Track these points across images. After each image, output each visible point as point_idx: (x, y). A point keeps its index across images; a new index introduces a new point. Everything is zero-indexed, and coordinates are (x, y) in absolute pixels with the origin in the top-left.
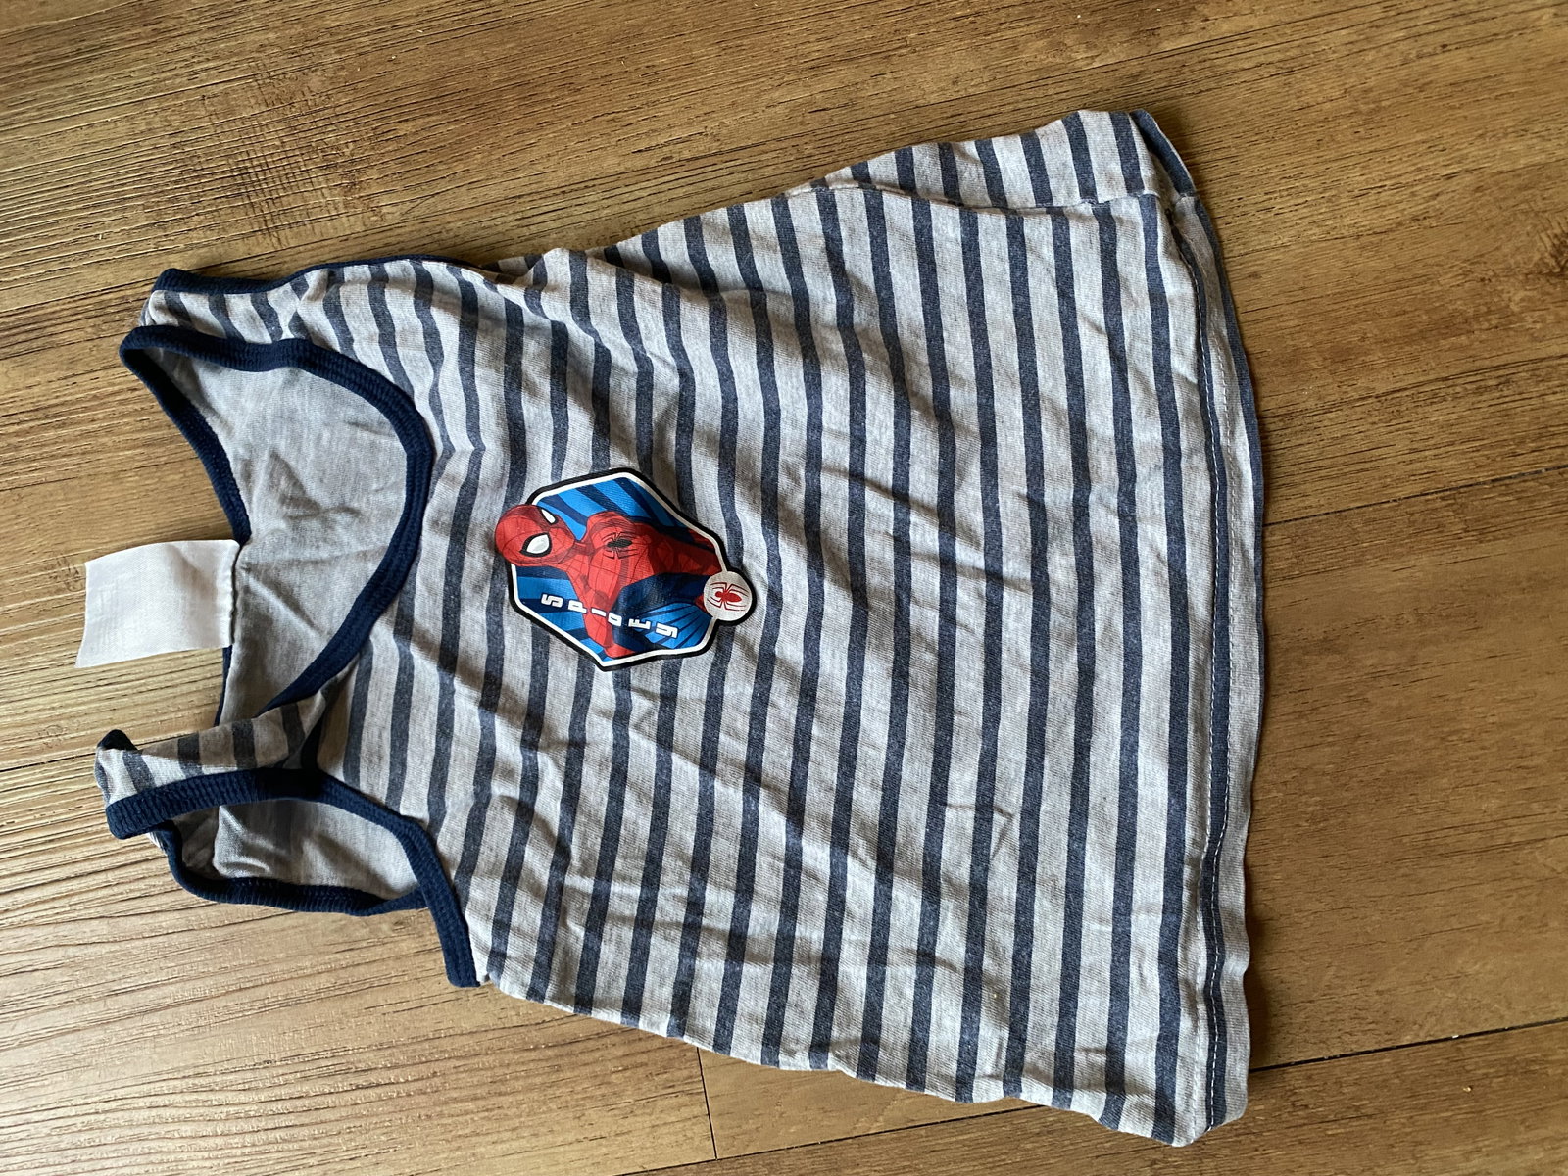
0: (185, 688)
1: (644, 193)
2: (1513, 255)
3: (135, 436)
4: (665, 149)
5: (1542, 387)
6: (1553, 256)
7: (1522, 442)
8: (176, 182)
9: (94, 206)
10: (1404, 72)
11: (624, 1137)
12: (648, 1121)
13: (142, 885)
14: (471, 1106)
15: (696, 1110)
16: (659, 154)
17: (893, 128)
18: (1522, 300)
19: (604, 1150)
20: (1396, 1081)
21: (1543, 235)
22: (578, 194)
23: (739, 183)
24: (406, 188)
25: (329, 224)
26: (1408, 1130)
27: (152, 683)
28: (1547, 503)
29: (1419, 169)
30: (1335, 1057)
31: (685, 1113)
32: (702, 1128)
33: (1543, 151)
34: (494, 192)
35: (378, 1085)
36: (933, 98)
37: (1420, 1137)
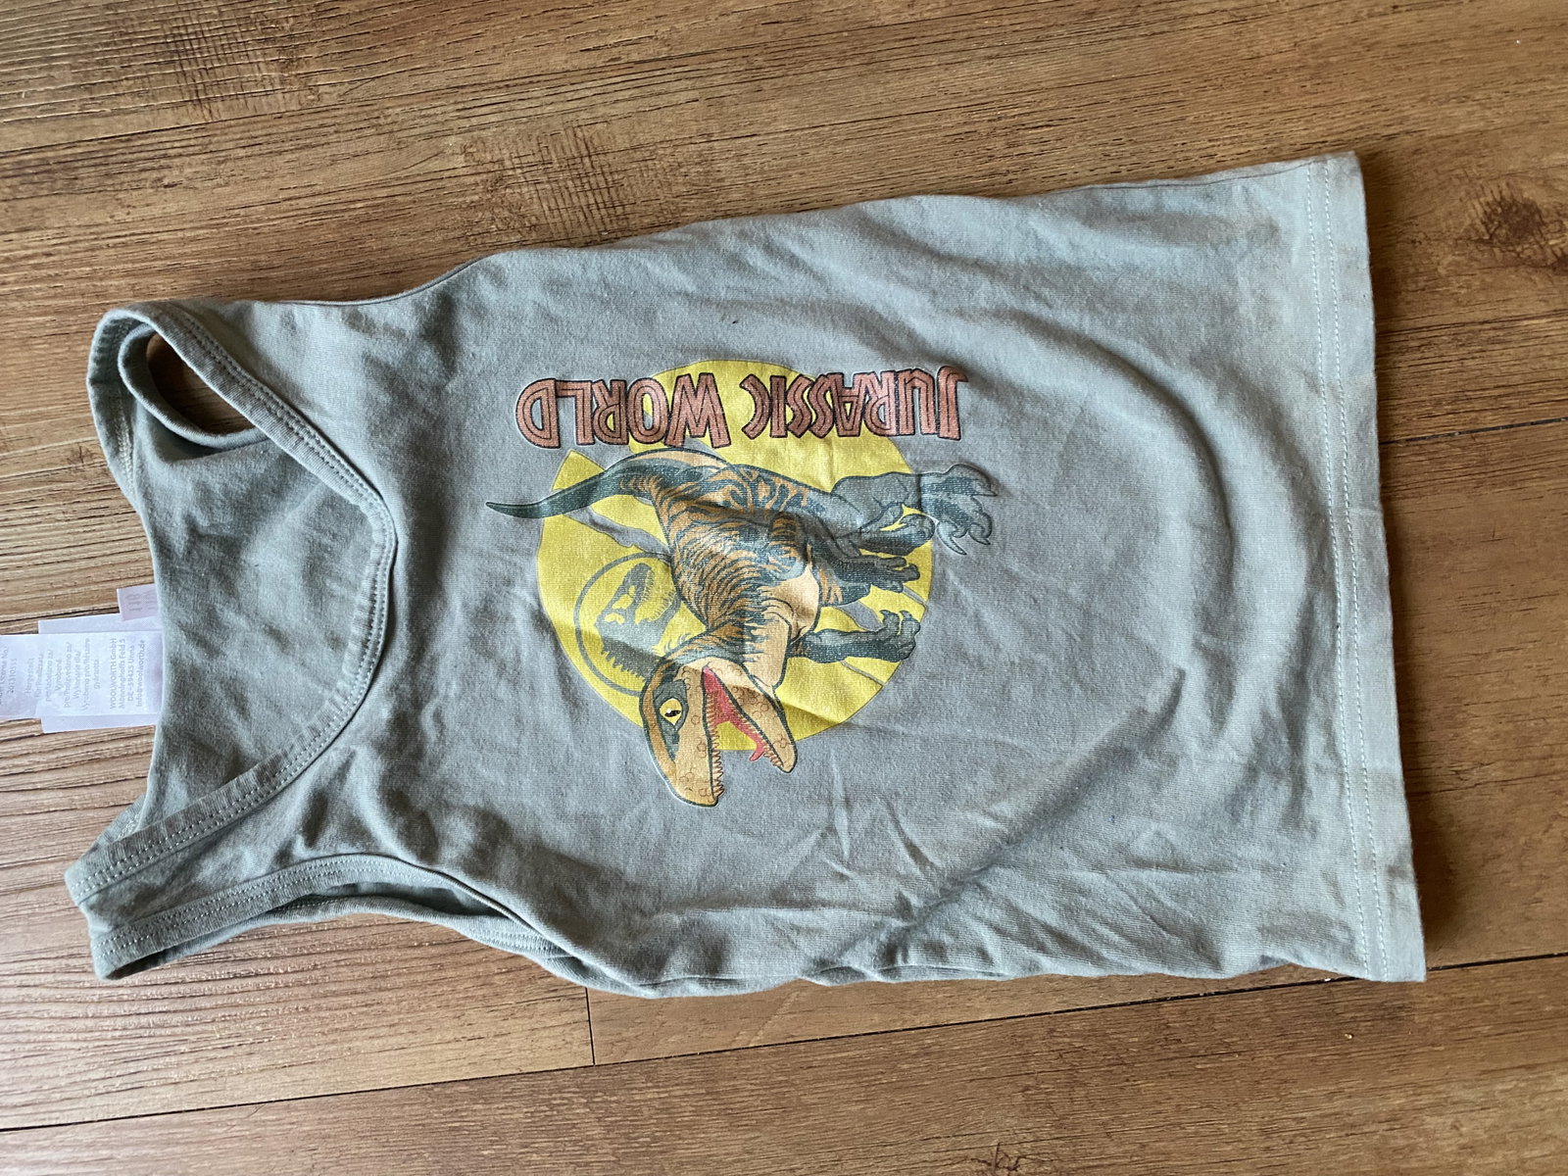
0: (83, 563)
1: (588, 93)
2: (1445, 219)
3: (47, 303)
4: (615, 50)
5: (1463, 351)
6: (1483, 223)
7: (1438, 403)
8: (107, 45)
9: (21, 63)
10: (1353, 31)
11: (503, 1039)
12: (528, 1024)
13: (25, 761)
14: (349, 1000)
15: (578, 1016)
16: (607, 55)
17: (845, 46)
18: (1450, 264)
19: (481, 1051)
20: (1267, 1020)
21: (1476, 203)
22: (524, 88)
23: (686, 89)
24: (346, 69)
25: (264, 100)
26: (1274, 1068)
27: (51, 556)
28: (1456, 465)
29: (1361, 127)
30: (1210, 994)
31: (566, 1017)
32: (581, 1034)
33: (1483, 118)
34: (437, 81)
35: (257, 975)
36: (888, 20)
37: (1288, 1074)
